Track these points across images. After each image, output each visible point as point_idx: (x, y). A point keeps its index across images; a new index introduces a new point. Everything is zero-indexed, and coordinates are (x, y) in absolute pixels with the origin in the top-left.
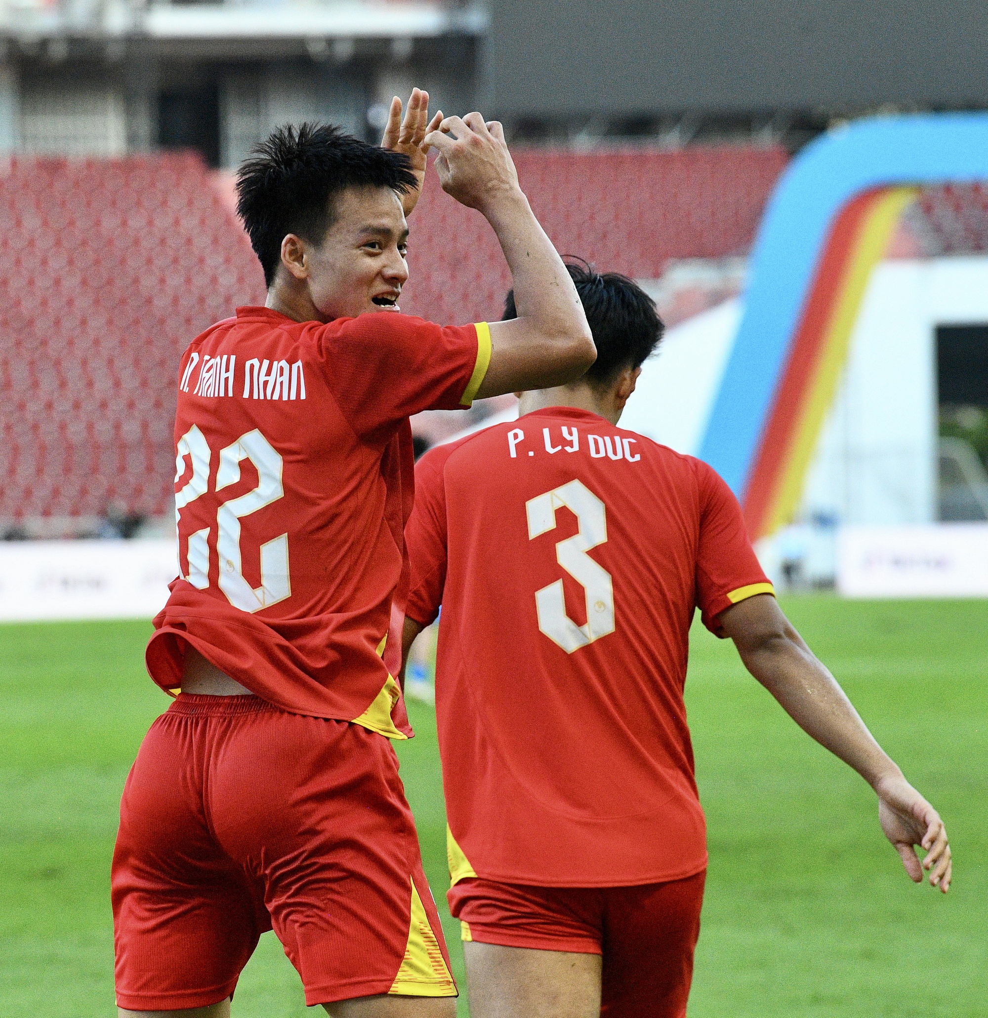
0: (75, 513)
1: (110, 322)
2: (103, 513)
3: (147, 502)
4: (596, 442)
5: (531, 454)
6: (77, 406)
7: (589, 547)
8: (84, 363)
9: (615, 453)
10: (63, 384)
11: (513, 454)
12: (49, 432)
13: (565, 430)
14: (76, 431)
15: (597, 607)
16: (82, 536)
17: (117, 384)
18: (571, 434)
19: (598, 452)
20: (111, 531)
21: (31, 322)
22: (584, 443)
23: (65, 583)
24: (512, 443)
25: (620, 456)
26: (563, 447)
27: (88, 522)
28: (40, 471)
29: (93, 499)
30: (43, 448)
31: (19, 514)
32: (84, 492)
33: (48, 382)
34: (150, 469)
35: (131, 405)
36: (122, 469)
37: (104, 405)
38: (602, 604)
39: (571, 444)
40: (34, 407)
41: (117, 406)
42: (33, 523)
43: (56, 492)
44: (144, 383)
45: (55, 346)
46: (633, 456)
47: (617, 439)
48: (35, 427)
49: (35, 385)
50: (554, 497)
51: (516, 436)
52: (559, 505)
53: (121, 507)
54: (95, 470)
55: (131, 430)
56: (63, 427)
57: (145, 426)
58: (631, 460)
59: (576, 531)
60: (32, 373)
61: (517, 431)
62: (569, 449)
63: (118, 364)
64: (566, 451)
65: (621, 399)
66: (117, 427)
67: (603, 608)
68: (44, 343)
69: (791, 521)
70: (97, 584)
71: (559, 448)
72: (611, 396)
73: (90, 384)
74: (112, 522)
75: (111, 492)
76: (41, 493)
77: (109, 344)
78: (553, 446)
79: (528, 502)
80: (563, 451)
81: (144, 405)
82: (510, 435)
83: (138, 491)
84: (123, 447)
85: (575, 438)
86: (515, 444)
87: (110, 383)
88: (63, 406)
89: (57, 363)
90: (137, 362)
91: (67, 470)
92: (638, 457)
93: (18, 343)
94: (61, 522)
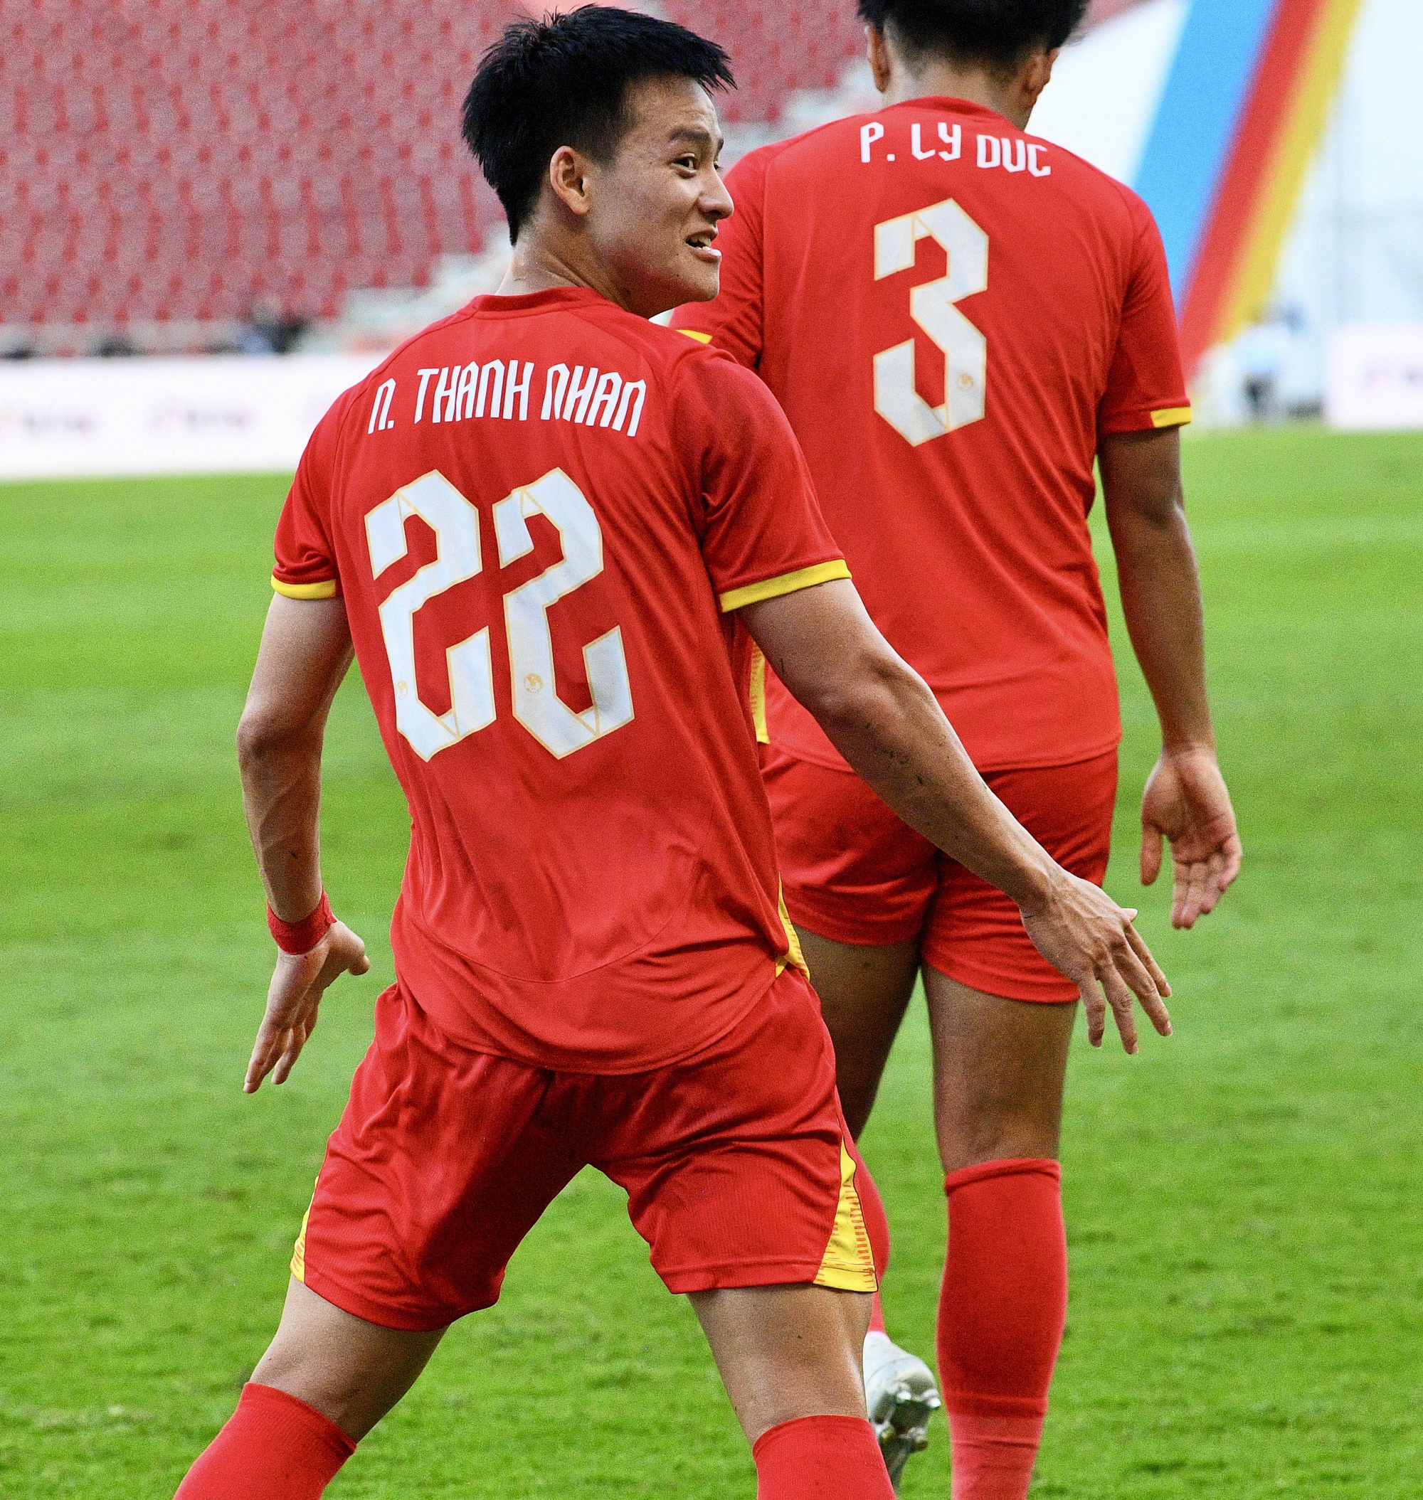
0: (204, 315)
1: (252, 30)
2: (246, 315)
3: (311, 298)
4: (988, 144)
5: (891, 158)
6: (204, 156)
7: (959, 295)
8: (215, 92)
9: (1014, 162)
10: (184, 123)
11: (866, 157)
12: (165, 195)
13: (942, 128)
14: (205, 194)
15: (960, 383)
16: (215, 349)
17: (264, 123)
18: (950, 133)
19: (989, 158)
20: (258, 342)
21: (135, 31)
22: (969, 148)
23: (192, 418)
24: (866, 141)
25: (1020, 167)
26: (937, 152)
27: (224, 329)
28: (151, 253)
29: (229, 295)
30: (155, 219)
31: (121, 316)
32: (217, 284)
33: (162, 120)
34: (314, 249)
35: (285, 154)
36: (273, 250)
37: (244, 154)
38: (967, 378)
39: (949, 148)
40: (142, 158)
41: (264, 156)
42: (143, 330)
43: (176, 284)
44: (304, 122)
45: (172, 66)
46: (1039, 167)
47: (1020, 144)
48: (144, 188)
49: (143, 124)
50: (917, 222)
51: (872, 132)
52: (921, 233)
53: (272, 306)
54: (233, 251)
55: (286, 191)
56: (185, 187)
57: (306, 185)
58: (1036, 173)
59: (942, 273)
60: (138, 107)
61: (876, 125)
62: (945, 156)
63: (265, 92)
64: (941, 158)
65: (1030, 93)
66: (266, 186)
67: (969, 384)
68: (155, 62)
69: (1258, 318)
70: (239, 420)
71: (932, 153)
72: (1015, 88)
73: (224, 123)
74: (260, 329)
75: (257, 285)
76: (155, 285)
77: (250, 63)
78: (923, 150)
79: (878, 225)
80: (937, 157)
81: (304, 153)
82: (864, 131)
83: (297, 282)
84: (274, 217)
85: (956, 140)
86: (870, 144)
87: (253, 122)
88: (184, 157)
89: (176, 92)
90: (292, 91)
91: (192, 252)
92: (1046, 171)
93: (117, 62)
94: (185, 329)
